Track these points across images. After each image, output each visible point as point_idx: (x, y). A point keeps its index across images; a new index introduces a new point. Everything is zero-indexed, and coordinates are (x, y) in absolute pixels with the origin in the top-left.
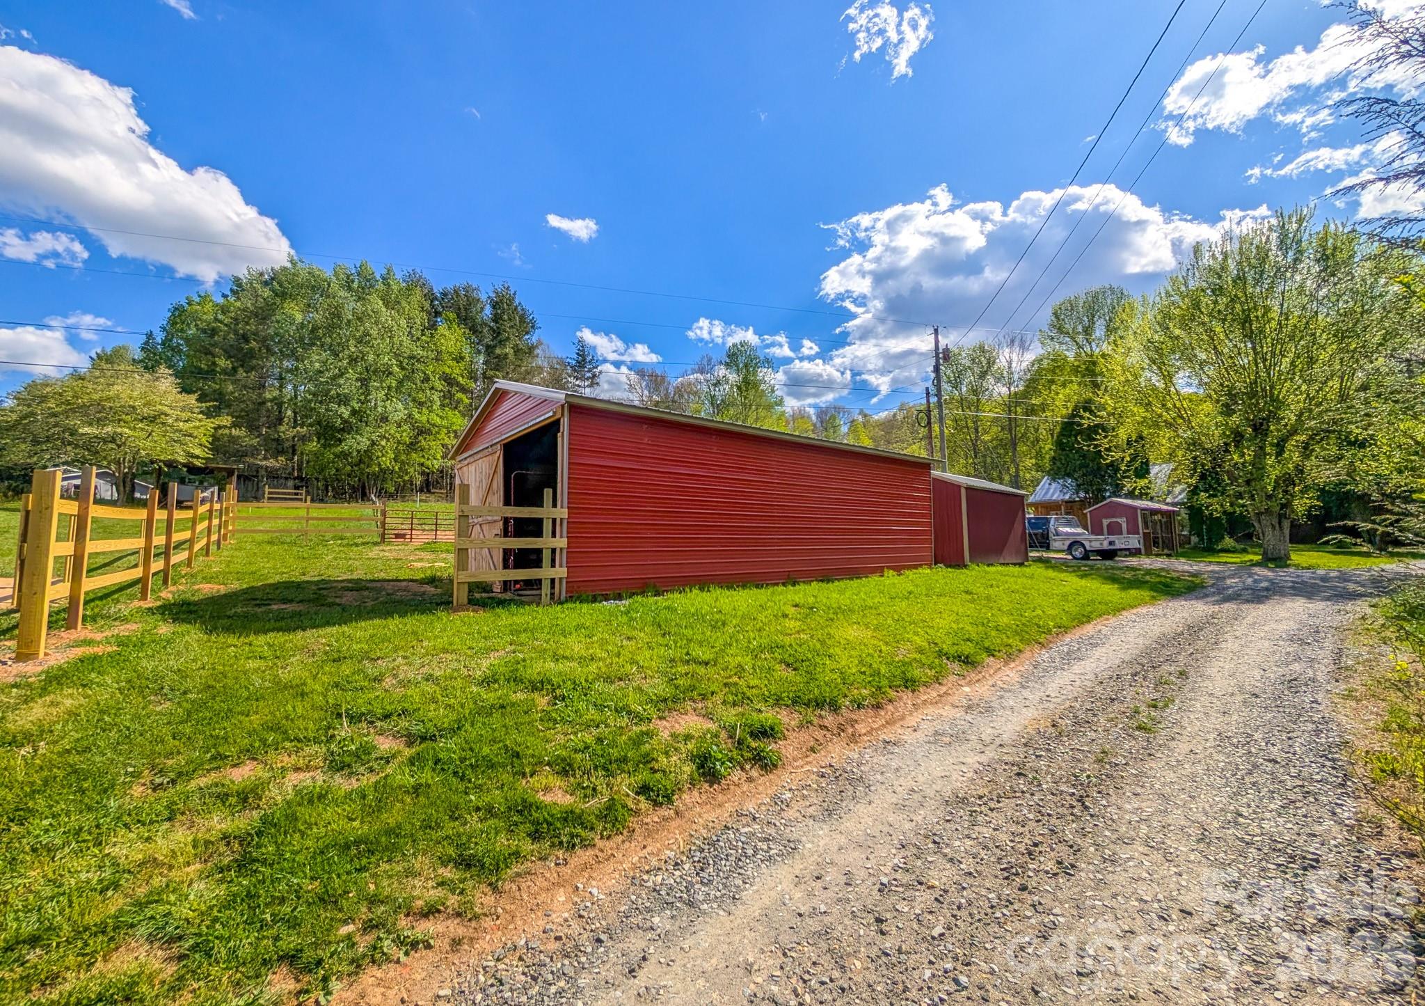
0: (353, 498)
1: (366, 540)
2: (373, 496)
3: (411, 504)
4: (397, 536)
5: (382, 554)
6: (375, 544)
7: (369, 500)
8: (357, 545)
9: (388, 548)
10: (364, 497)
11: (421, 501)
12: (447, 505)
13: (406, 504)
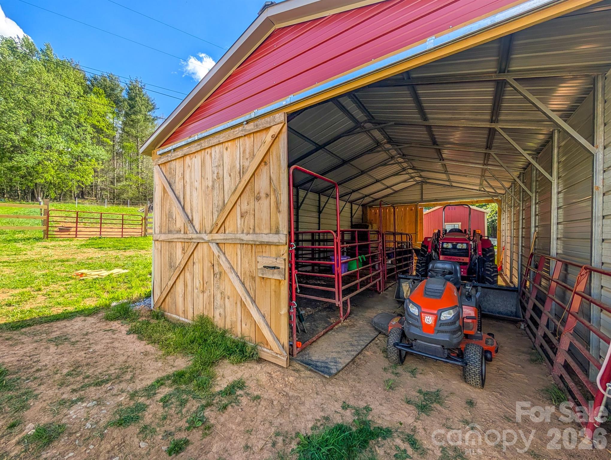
0: (24, 198)
1: (27, 236)
2: (40, 198)
3: (71, 205)
4: (62, 230)
5: (44, 252)
6: (38, 239)
7: (37, 200)
8: (16, 241)
9: (53, 243)
10: (34, 198)
11: (78, 203)
12: (99, 207)
13: (67, 205)
